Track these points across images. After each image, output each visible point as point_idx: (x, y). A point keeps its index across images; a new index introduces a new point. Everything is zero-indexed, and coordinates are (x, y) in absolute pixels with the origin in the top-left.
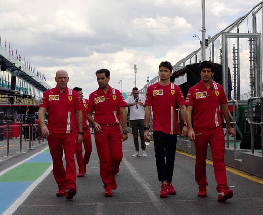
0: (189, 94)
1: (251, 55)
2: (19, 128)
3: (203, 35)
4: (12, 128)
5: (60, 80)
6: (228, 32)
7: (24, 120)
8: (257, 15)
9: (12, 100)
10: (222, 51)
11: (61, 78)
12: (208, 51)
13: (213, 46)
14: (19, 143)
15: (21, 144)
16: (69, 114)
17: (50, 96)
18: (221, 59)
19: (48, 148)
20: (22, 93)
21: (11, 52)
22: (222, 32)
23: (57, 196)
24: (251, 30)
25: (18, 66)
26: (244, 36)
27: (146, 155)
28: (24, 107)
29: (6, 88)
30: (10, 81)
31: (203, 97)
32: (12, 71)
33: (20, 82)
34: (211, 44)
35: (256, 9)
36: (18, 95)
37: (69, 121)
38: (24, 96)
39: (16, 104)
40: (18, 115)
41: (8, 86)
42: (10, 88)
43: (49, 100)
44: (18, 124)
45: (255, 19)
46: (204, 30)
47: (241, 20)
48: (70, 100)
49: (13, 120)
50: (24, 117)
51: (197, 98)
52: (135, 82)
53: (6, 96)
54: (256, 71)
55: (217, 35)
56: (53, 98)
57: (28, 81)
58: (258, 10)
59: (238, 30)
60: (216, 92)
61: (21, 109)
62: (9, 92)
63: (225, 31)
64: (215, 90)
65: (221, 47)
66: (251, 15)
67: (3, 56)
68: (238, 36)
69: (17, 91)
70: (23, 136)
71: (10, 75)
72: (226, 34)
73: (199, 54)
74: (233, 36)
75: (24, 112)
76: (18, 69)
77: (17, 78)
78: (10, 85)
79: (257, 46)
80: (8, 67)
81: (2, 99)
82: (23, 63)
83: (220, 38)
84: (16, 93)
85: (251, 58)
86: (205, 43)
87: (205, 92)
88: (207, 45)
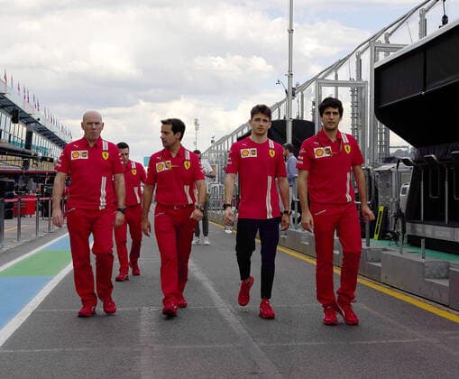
0: (302, 151)
1: (353, 110)
2: (36, 202)
3: (290, 82)
4: (26, 202)
5: (89, 126)
6: (323, 79)
7: (42, 191)
8: (362, 57)
9: (26, 164)
10: (314, 104)
11: (91, 123)
12: (295, 103)
13: (302, 96)
14: (35, 222)
15: (37, 225)
16: (104, 180)
17: (72, 152)
18: (313, 115)
19: (68, 234)
20: (40, 155)
21: (26, 98)
22: (315, 79)
23: (79, 316)
24: (354, 76)
25: (36, 118)
26: (344, 84)
27: (208, 243)
28: (43, 173)
29: (18, 148)
30: (24, 138)
31: (325, 155)
32: (27, 124)
33: (37, 140)
34: (300, 93)
35: (360, 49)
36: (35, 157)
37: (103, 192)
38: (44, 159)
39: (31, 169)
40: (34, 184)
41: (22, 144)
42: (24, 147)
43: (72, 158)
44: (33, 197)
45: (359, 62)
46: (291, 75)
47: (341, 62)
48: (106, 158)
49: (27, 191)
50: (42, 187)
51: (316, 157)
52: (195, 143)
53: (17, 158)
54: (360, 131)
55: (308, 82)
56: (79, 155)
57: (49, 138)
58: (364, 50)
59: (337, 76)
60: (345, 147)
61: (38, 177)
62: (23, 153)
63: (320, 77)
64: (344, 144)
65: (313, 99)
66: (354, 57)
67: (15, 103)
68: (337, 84)
69: (33, 151)
70: (40, 213)
71: (25, 129)
72: (320, 81)
73: (283, 107)
74: (330, 84)
75: (42, 180)
76: (36, 122)
77: (34, 134)
78: (24, 142)
79: (361, 99)
80: (21, 118)
81: (13, 163)
82: (43, 113)
83: (313, 86)
84: (33, 154)
85: (353, 114)
86: (292, 93)
87: (329, 147)
88: (294, 95)
